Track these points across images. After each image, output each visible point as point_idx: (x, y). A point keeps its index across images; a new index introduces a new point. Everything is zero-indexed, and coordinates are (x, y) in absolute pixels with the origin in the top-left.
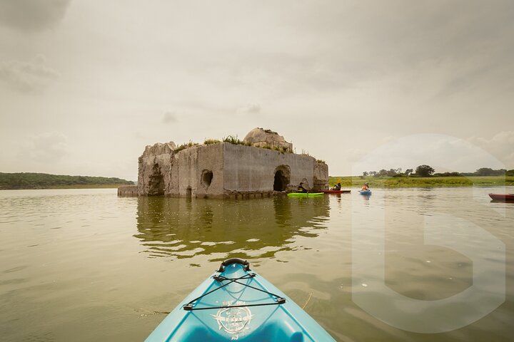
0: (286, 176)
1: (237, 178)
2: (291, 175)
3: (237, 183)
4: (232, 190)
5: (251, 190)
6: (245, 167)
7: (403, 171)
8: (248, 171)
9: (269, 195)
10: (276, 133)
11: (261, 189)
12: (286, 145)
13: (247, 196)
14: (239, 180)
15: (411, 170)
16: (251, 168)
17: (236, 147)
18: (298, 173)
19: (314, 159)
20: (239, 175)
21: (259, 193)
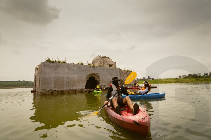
0: (97, 80)
1: (53, 82)
2: (101, 78)
3: (53, 85)
4: (48, 89)
5: (65, 89)
6: (61, 75)
7: (202, 75)
8: (63, 78)
9: (81, 91)
10: (109, 58)
11: (74, 88)
12: (112, 63)
13: (62, 93)
14: (55, 83)
15: (207, 74)
16: (66, 76)
17: (52, 64)
18: (107, 78)
19: (120, 70)
20: (55, 80)
21: (73, 90)
